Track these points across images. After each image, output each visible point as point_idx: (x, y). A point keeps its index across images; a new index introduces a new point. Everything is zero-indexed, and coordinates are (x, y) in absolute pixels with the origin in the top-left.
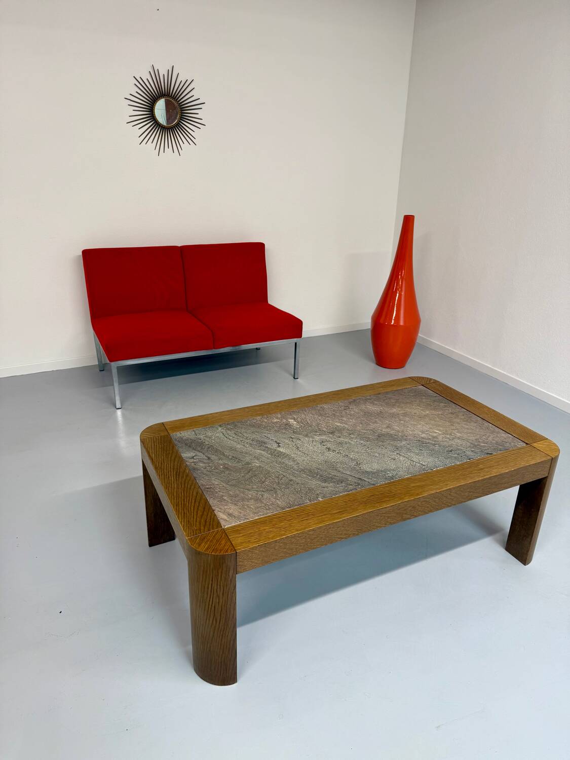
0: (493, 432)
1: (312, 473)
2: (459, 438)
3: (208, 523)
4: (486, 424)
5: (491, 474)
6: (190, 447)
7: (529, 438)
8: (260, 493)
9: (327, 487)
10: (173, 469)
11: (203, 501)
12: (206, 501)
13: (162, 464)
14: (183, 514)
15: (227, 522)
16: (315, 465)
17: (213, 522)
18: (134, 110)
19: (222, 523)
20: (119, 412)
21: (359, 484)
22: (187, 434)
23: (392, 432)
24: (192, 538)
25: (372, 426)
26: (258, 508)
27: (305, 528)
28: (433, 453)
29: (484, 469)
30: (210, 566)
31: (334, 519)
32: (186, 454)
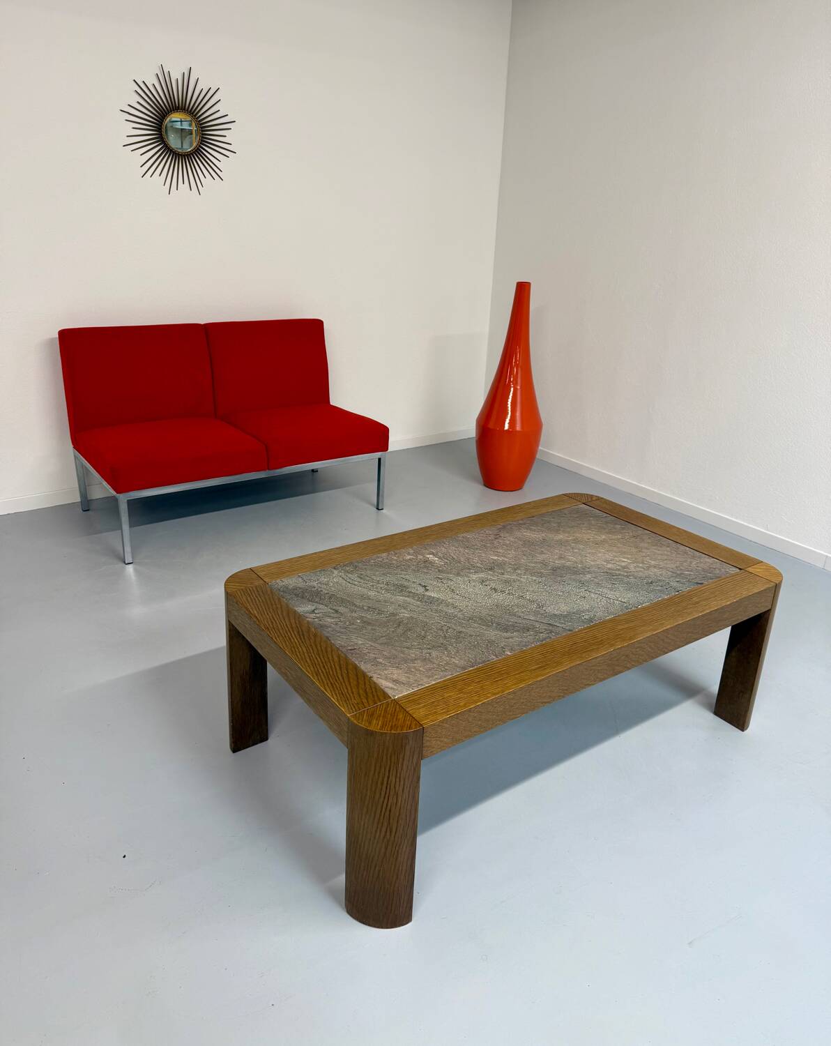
0: (693, 557)
1: (486, 622)
2: (655, 567)
3: (370, 695)
4: (682, 548)
5: (710, 608)
6: (303, 598)
7: (741, 563)
8: (425, 651)
9: (512, 638)
10: (292, 628)
11: (350, 667)
12: (356, 668)
13: (272, 622)
14: (330, 685)
15: (397, 692)
16: (484, 613)
17: (376, 692)
18: (134, 128)
19: (390, 692)
20: (130, 568)
21: (551, 632)
22: (292, 582)
23: (568, 564)
24: (356, 715)
25: (540, 558)
26: (430, 670)
27: (503, 691)
28: (629, 586)
29: (698, 603)
30: (387, 750)
31: (537, 676)
32: (303, 608)
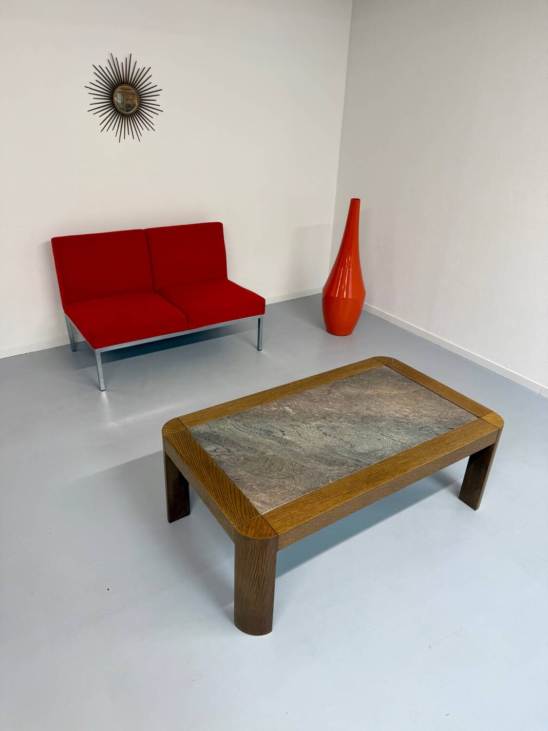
0: (450, 407)
1: (319, 458)
2: (425, 416)
3: (247, 512)
4: (444, 400)
5: (456, 448)
6: (209, 440)
7: (479, 411)
8: (281, 480)
9: (333, 470)
10: (202, 463)
11: (237, 492)
12: (240, 492)
13: (190, 459)
14: (224, 505)
15: (264, 510)
16: (318, 451)
17: (251, 510)
18: (94, 98)
19: (259, 510)
20: (104, 394)
21: (358, 466)
22: (202, 428)
23: (372, 414)
24: (239, 526)
25: (355, 409)
26: (284, 494)
27: (326, 509)
28: (408, 431)
29: (449, 443)
30: (257, 548)
31: (347, 499)
32: (209, 448)
